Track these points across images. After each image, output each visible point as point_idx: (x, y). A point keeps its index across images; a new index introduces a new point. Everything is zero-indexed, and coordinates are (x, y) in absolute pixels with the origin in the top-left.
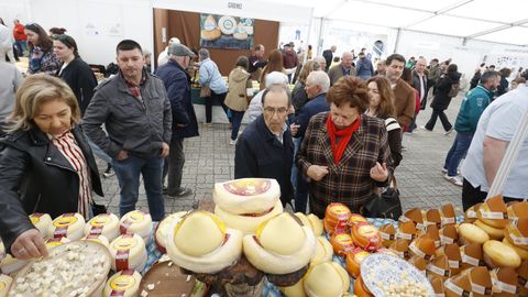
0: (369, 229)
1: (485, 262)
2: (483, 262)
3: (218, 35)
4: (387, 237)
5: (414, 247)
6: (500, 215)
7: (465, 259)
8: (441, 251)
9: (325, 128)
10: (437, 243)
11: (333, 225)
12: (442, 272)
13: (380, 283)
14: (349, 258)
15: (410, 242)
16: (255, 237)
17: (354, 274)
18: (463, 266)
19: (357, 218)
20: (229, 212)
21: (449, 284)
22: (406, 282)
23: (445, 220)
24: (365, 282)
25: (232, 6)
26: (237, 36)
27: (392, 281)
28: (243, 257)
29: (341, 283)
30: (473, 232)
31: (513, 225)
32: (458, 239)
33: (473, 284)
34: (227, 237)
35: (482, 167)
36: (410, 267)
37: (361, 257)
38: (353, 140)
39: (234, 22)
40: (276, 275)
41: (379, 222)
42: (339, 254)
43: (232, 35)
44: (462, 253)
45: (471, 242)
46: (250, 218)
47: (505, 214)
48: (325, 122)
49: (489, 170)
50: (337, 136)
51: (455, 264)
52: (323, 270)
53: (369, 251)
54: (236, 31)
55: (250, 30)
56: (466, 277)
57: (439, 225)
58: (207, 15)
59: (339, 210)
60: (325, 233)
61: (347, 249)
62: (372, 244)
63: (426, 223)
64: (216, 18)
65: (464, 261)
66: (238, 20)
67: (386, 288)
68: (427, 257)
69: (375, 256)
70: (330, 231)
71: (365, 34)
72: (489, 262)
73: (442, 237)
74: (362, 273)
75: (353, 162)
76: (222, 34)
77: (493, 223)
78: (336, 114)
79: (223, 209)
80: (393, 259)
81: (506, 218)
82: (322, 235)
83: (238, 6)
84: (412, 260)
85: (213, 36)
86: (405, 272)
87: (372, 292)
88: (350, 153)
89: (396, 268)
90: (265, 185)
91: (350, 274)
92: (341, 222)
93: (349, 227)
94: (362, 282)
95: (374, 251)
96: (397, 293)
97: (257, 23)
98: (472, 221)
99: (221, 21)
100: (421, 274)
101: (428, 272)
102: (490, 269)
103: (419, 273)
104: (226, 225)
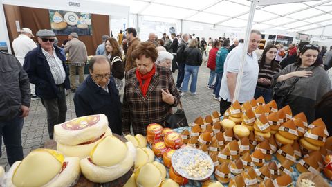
0: (173, 135)
1: (235, 138)
2: (234, 138)
3: (65, 26)
4: (185, 137)
5: (200, 140)
6: (238, 111)
7: (226, 138)
8: (214, 137)
9: (135, 77)
10: (212, 134)
11: (152, 138)
12: (215, 149)
13: (183, 166)
14: (165, 156)
15: (198, 137)
16: (89, 159)
17: (168, 165)
18: (225, 143)
19: (167, 130)
20: (68, 145)
21: (221, 155)
22: (198, 161)
23: (215, 120)
24: (175, 169)
25: (72, 4)
26: (79, 26)
27: (190, 163)
28: (82, 177)
29: (160, 174)
30: (227, 123)
31: (244, 115)
32: (222, 129)
33: (231, 151)
34: (65, 165)
35: (227, 89)
36: (200, 151)
37: (171, 154)
38: (152, 80)
39: (77, 17)
40: (109, 182)
41: (180, 130)
42: (158, 156)
43: (76, 26)
44: (225, 136)
45: (228, 128)
46: (86, 145)
47: (241, 109)
48: (135, 73)
49: (231, 90)
50: (143, 80)
51: (221, 143)
52: (147, 169)
53: (176, 149)
54: (79, 23)
55: (89, 22)
56: (227, 148)
57: (212, 124)
58: (54, 11)
59: (155, 128)
60: (148, 145)
61: (162, 151)
62: (177, 144)
63: (205, 124)
64: (62, 13)
65: (226, 140)
66: (79, 15)
67: (187, 168)
68: (208, 143)
69: (179, 151)
70: (151, 143)
71: (164, 23)
72: (237, 137)
73: (214, 130)
74: (173, 164)
75: (154, 94)
76: (68, 25)
77: (236, 116)
78: (140, 65)
79: (63, 144)
80: (189, 150)
81: (241, 112)
82: (147, 146)
83: (77, 5)
84: (200, 147)
85: (61, 26)
86: (197, 155)
87: (179, 173)
88: (151, 88)
89: (192, 155)
90: (95, 119)
91: (166, 166)
92: (157, 135)
93: (162, 137)
94: (173, 169)
95: (179, 148)
96: (193, 169)
97: (93, 17)
98: (227, 117)
99: (66, 16)
100: (206, 154)
101: (209, 152)
102: (237, 140)
103: (204, 153)
104: (65, 155)
